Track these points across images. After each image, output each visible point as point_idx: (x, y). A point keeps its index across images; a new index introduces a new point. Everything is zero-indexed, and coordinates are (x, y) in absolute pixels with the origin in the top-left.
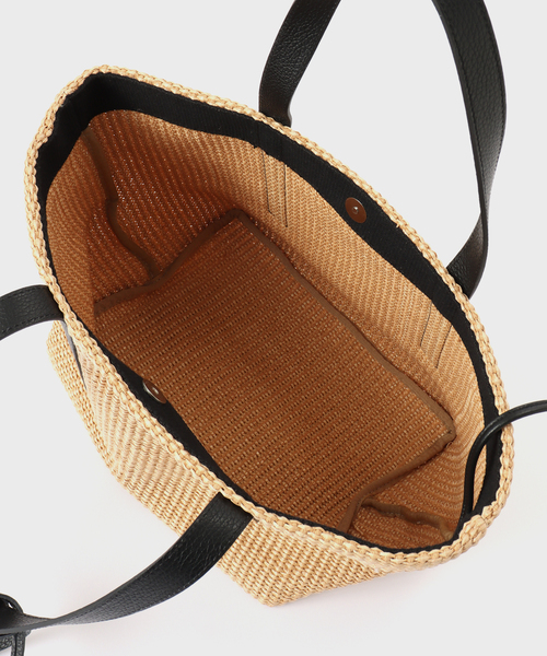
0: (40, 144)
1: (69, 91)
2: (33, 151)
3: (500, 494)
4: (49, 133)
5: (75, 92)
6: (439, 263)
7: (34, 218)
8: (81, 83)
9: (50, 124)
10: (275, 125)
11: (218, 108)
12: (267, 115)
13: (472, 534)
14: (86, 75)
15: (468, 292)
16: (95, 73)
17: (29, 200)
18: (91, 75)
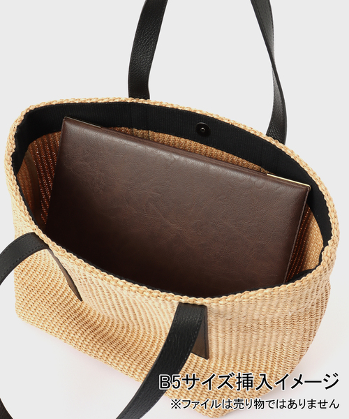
0: (11, 153)
1: (18, 124)
2: (9, 157)
3: (334, 232)
4: (14, 146)
5: (21, 124)
6: (261, 133)
7: (16, 194)
8: (23, 118)
9: (13, 142)
10: (141, 101)
11: (105, 103)
12: (135, 98)
13: (329, 255)
14: (24, 114)
15: (283, 141)
16: (28, 111)
17: (11, 185)
18: (27, 113)
